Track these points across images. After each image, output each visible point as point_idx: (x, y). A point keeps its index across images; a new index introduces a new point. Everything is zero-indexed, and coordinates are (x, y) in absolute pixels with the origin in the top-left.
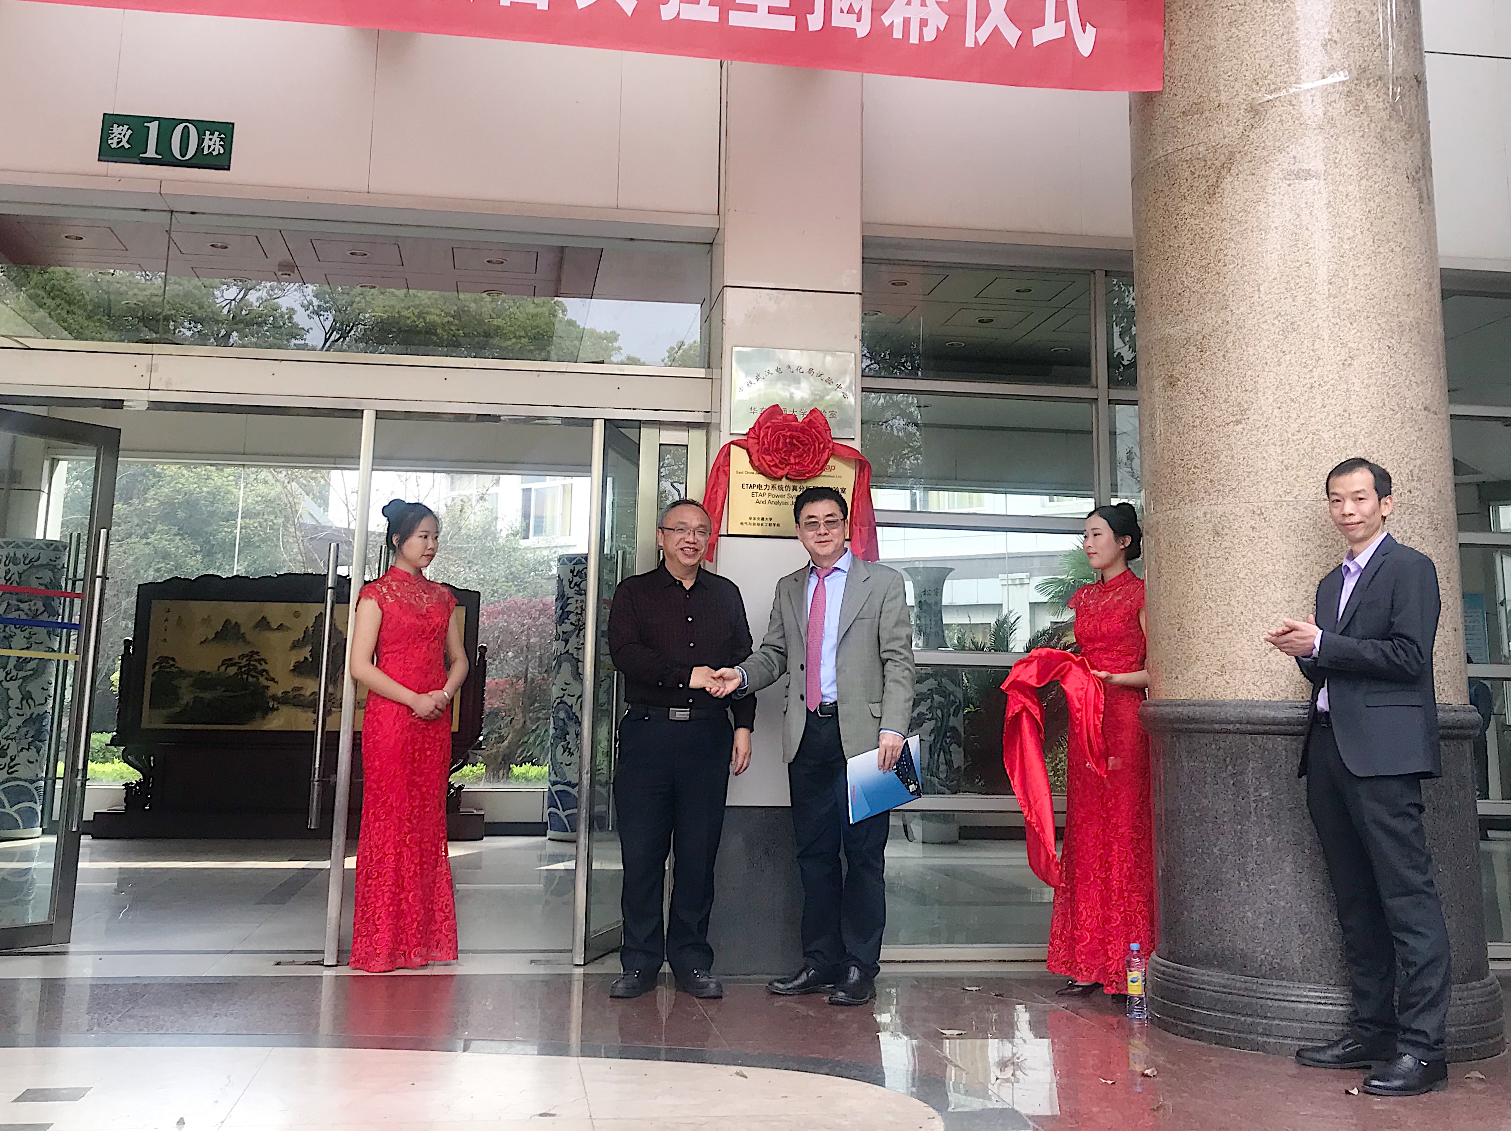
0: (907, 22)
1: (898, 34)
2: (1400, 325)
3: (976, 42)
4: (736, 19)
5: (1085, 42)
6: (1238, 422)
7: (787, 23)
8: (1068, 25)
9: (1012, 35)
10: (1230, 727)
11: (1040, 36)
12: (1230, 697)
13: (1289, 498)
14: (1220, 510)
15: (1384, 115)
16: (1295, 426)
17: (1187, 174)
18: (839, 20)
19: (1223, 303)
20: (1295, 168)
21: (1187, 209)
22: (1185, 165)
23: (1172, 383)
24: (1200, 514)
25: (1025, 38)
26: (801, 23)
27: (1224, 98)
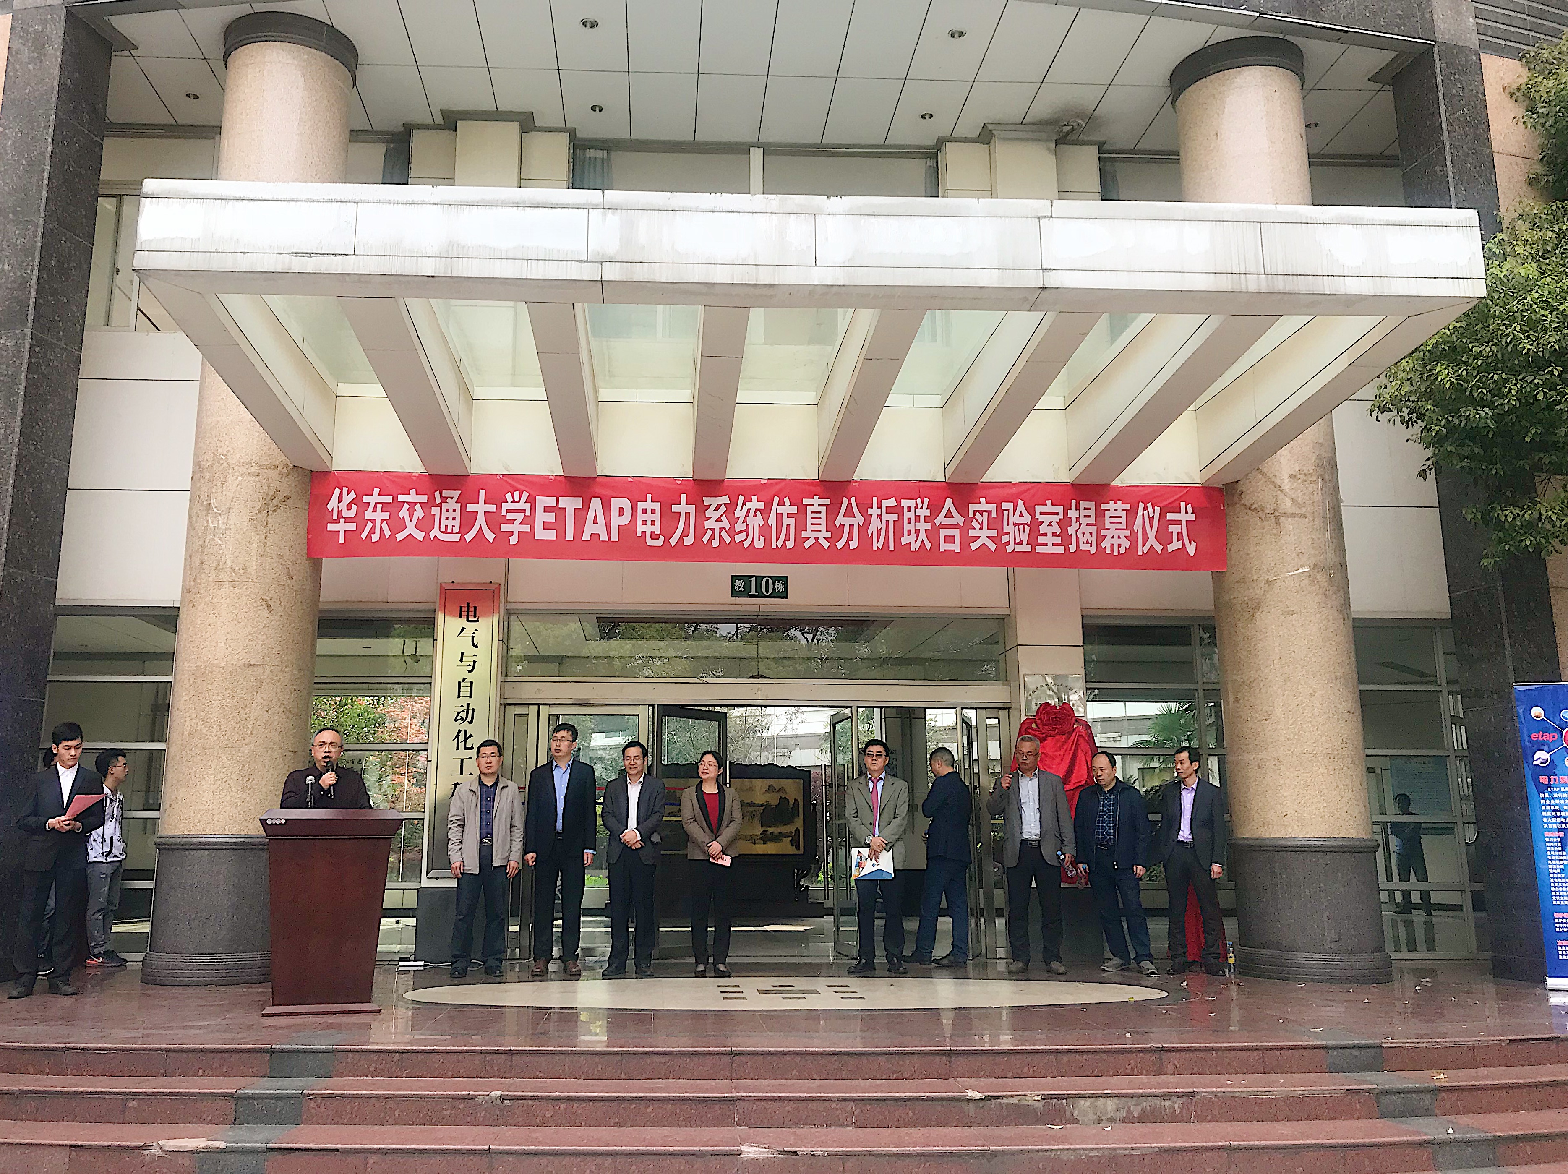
0: (1112, 545)
1: (1108, 551)
2: (1336, 677)
3: (1143, 552)
4: (1039, 549)
5: (1191, 549)
6: (1267, 720)
7: (1061, 550)
8: (1183, 544)
9: (1159, 548)
10: (1268, 848)
11: (1171, 548)
12: (1268, 837)
13: (1290, 752)
14: (1260, 757)
15: (1326, 584)
16: (1291, 722)
17: (1240, 609)
18: (1082, 547)
19: (1258, 668)
20: (1287, 610)
21: (1240, 625)
22: (1239, 605)
23: (1237, 700)
24: (1252, 759)
25: (1165, 549)
26: (1067, 549)
27: (1255, 577)
